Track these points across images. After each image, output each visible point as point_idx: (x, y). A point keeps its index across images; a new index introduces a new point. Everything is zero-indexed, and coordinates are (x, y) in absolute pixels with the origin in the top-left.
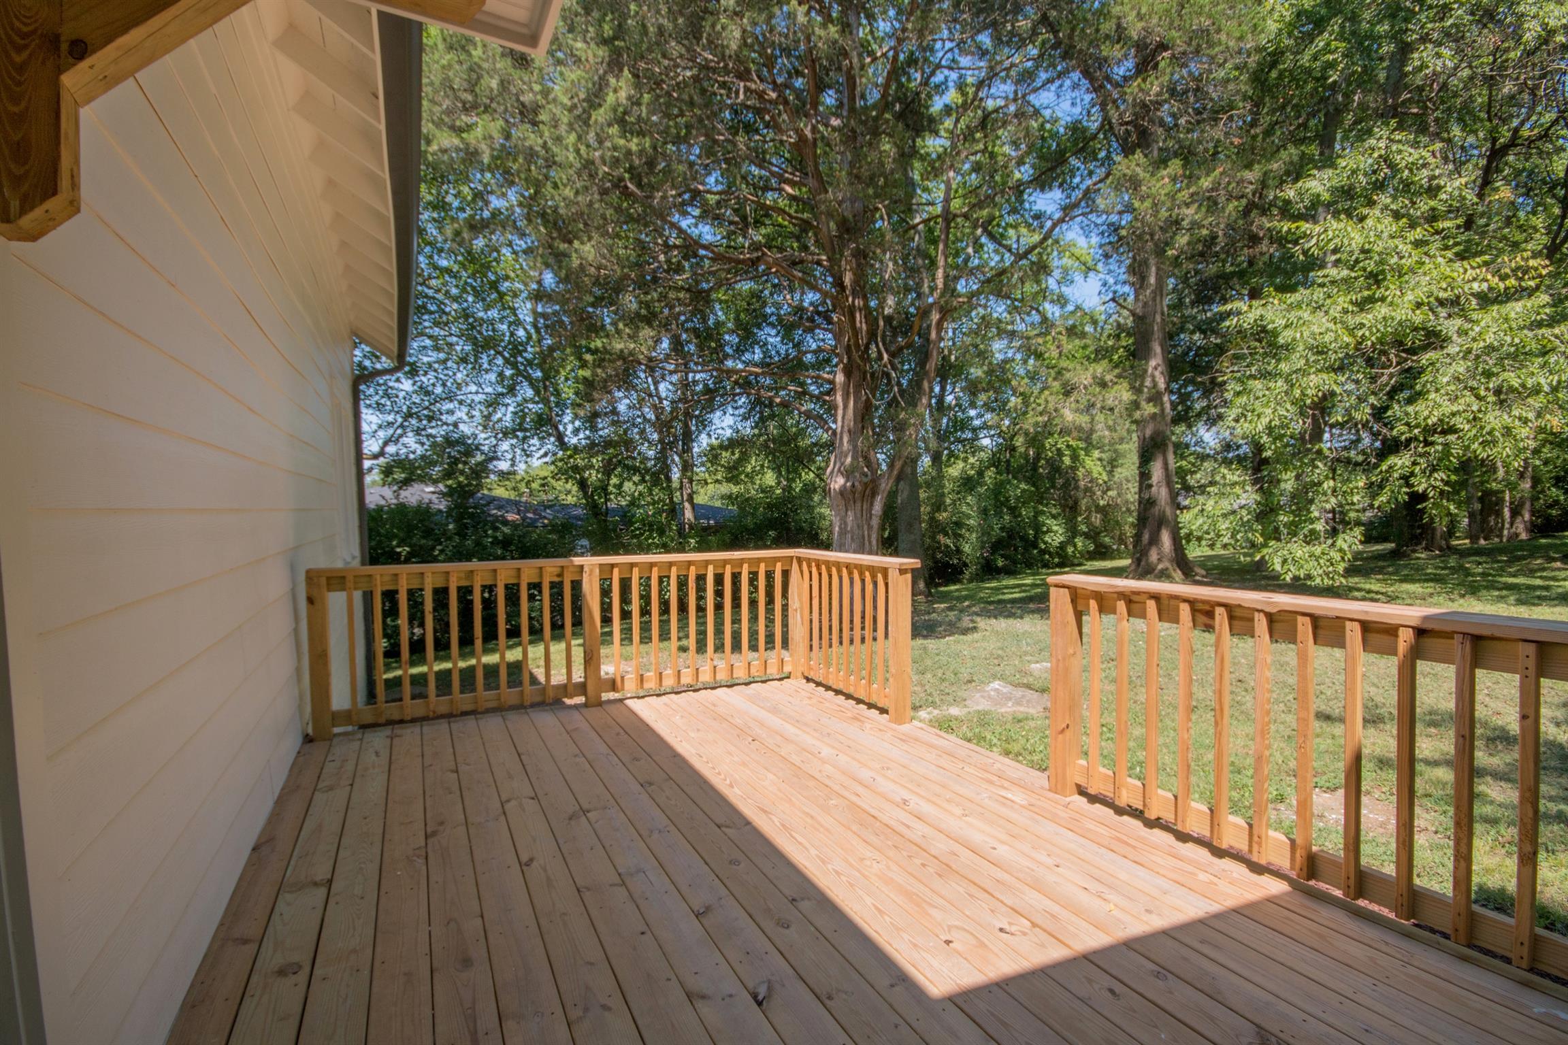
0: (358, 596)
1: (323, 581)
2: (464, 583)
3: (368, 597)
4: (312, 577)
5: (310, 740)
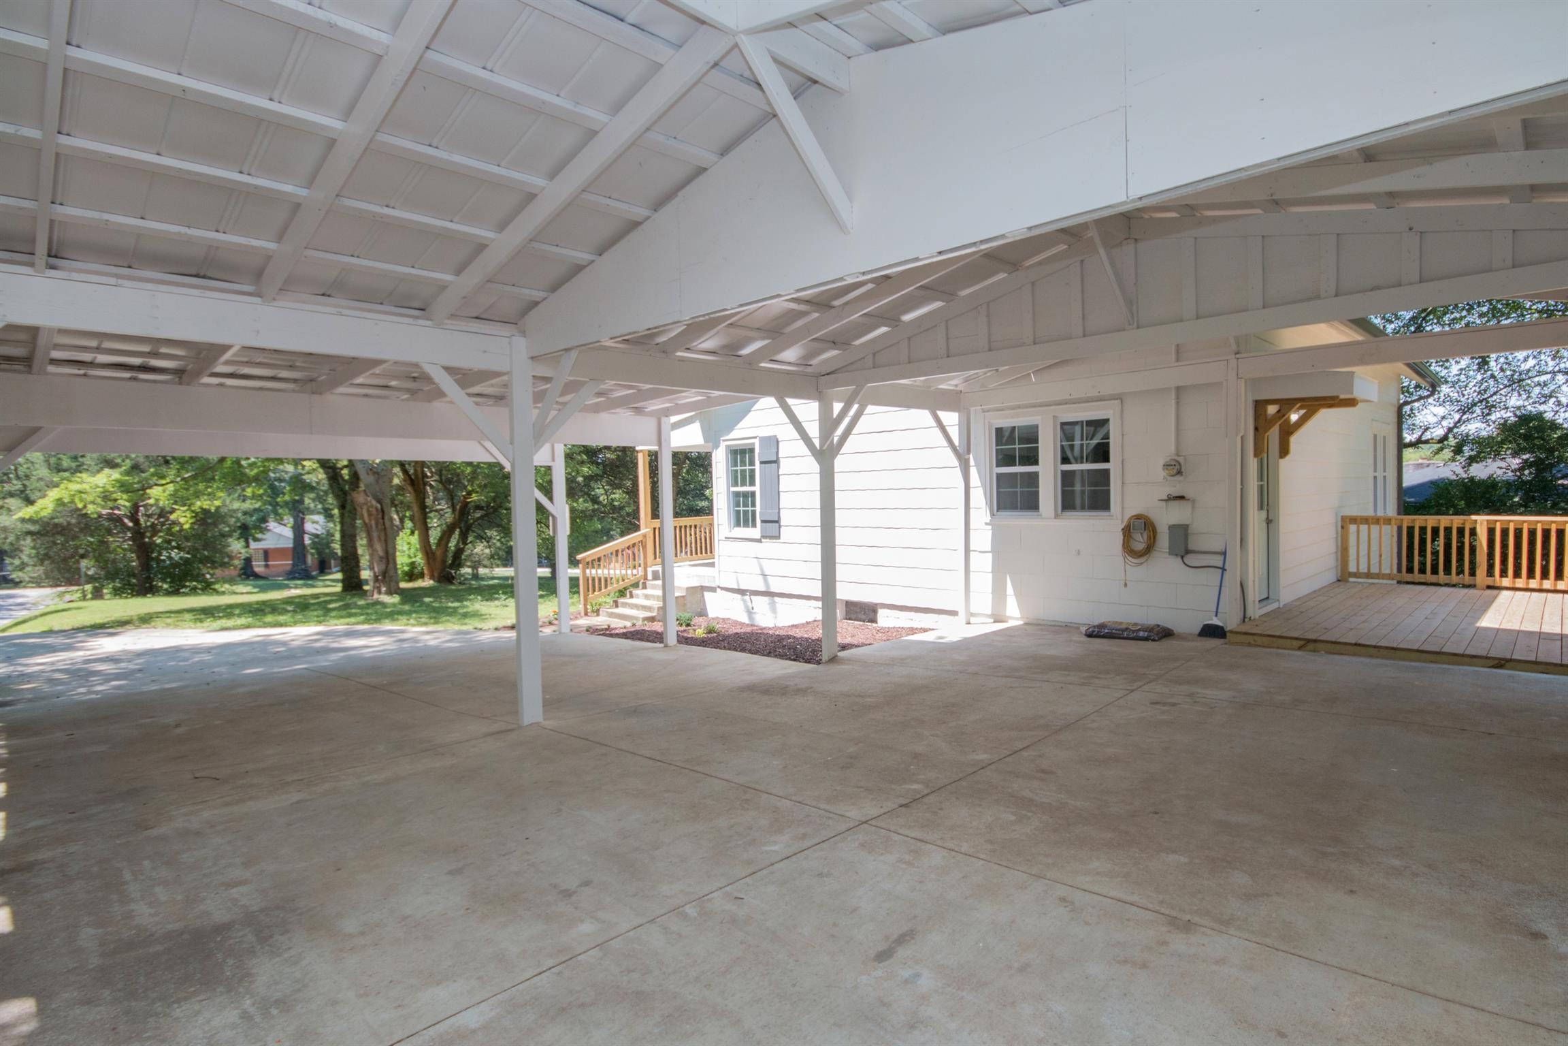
0: (1395, 528)
1: (1348, 520)
2: (1410, 525)
3: (1400, 529)
4: (1343, 518)
5: (1339, 580)
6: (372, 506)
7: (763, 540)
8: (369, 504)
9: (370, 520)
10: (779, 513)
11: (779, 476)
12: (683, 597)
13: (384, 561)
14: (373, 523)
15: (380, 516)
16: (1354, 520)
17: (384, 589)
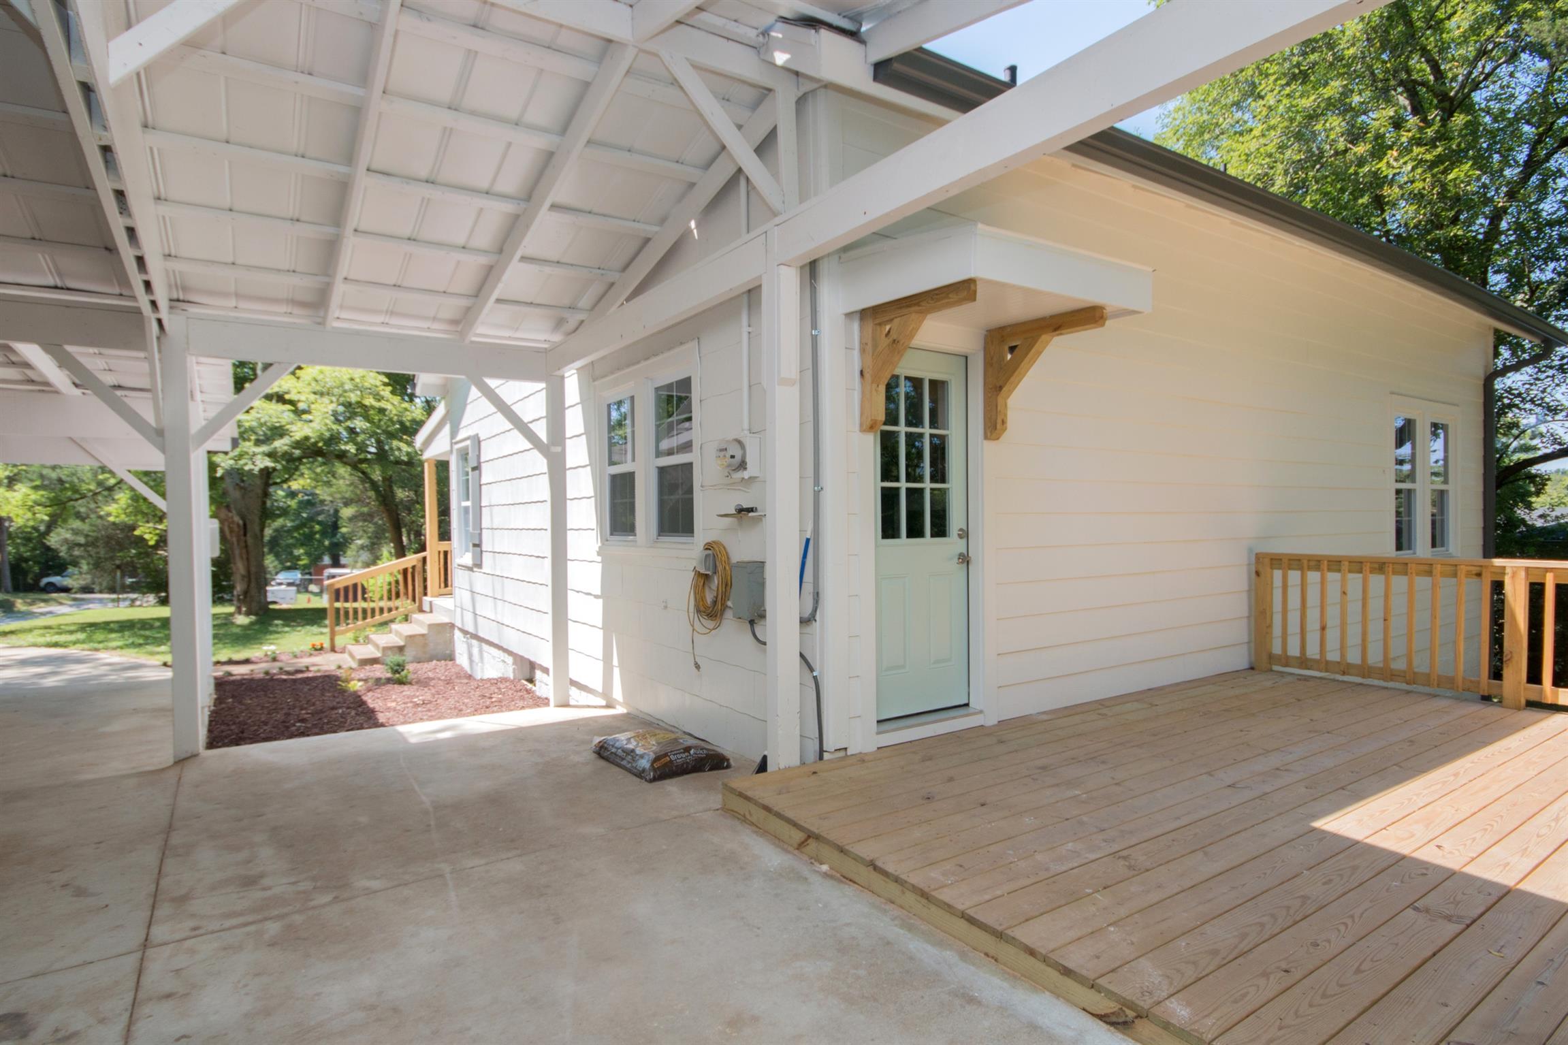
1: (1267, 561)
4: (1259, 558)
5: (1252, 668)
6: (233, 522)
7: (475, 569)
8: (230, 520)
9: (231, 536)
10: (480, 535)
11: (480, 485)
12: (423, 635)
13: (246, 579)
14: (234, 540)
15: (242, 532)
16: (1276, 561)
17: (244, 609)
